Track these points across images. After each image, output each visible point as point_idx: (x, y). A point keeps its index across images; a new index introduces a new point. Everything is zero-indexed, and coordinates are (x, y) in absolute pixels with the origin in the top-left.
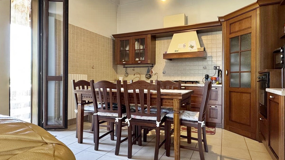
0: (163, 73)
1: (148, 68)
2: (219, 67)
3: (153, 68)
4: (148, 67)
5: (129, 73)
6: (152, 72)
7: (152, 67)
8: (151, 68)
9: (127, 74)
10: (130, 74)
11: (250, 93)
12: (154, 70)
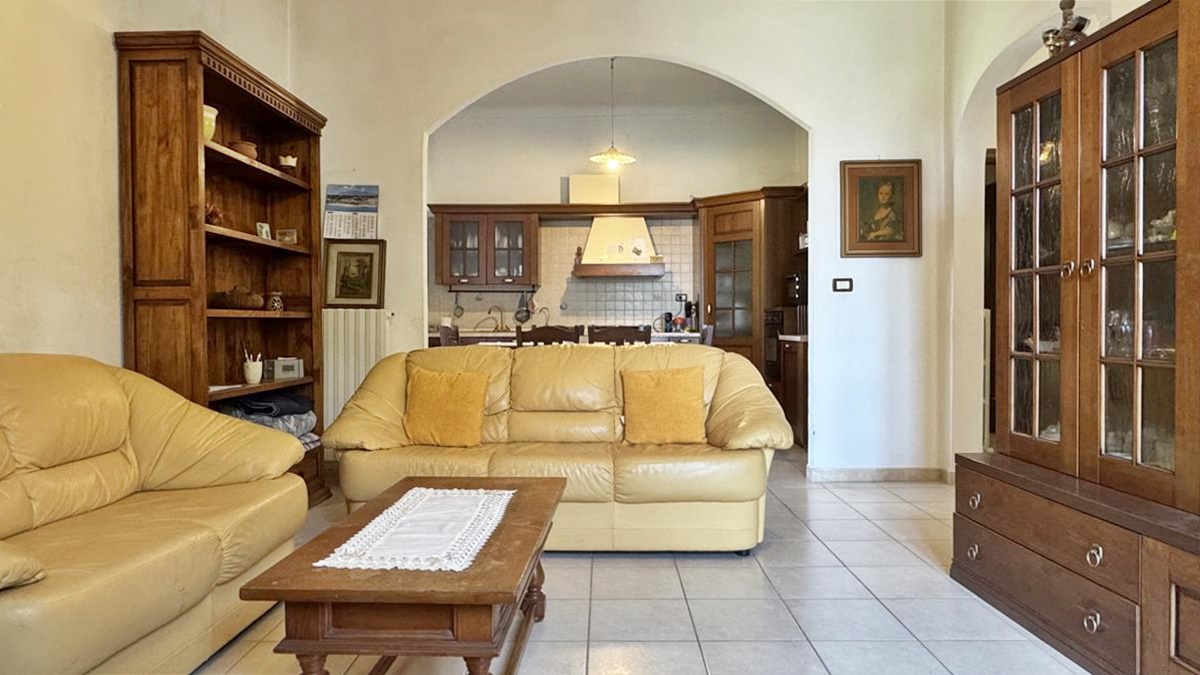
0: (561, 308)
1: (523, 296)
2: (686, 295)
3: (536, 295)
4: (523, 292)
5: (465, 308)
6: (533, 306)
7: (534, 292)
8: (529, 295)
9: (459, 311)
10: (469, 311)
11: (751, 347)
12: (538, 300)
